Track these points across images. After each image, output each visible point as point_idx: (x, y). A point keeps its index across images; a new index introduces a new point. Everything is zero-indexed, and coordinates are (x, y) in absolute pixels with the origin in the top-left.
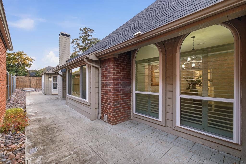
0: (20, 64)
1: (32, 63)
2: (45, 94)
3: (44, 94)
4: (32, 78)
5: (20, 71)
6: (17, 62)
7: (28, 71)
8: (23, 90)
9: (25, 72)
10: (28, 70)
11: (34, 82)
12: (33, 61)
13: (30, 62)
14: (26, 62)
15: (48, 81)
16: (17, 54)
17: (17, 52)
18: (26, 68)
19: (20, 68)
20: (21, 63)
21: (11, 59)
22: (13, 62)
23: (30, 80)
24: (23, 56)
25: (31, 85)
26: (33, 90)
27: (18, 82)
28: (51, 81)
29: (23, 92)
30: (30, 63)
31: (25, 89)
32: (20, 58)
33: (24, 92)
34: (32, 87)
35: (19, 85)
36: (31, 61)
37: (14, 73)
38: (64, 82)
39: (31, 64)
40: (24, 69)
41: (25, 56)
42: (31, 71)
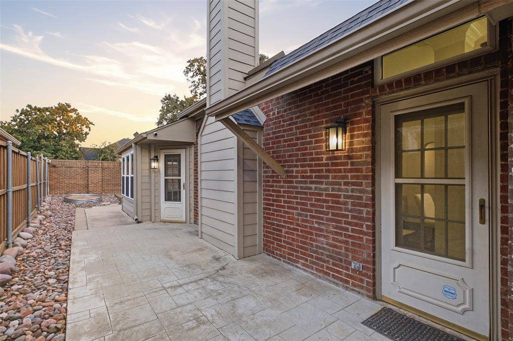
0: (64, 134)
1: (90, 130)
2: (139, 220)
3: (136, 219)
4: (90, 163)
5: (64, 149)
6: (56, 127)
7: (80, 149)
8: (67, 201)
9: (75, 152)
10: (80, 146)
11: (95, 177)
12: (90, 125)
13: (85, 130)
14: (76, 128)
15: (147, 172)
16: (56, 110)
17: (57, 106)
18: (77, 142)
19: (63, 143)
20: (65, 131)
21: (43, 122)
22: (48, 129)
23: (87, 170)
24: (70, 114)
25: (88, 184)
26: (95, 198)
27: (55, 175)
28: (159, 171)
29: (65, 206)
30: (84, 132)
31: (73, 196)
32: (63, 119)
33: (71, 207)
34: (90, 189)
35: (58, 185)
36: (86, 127)
37: (49, 154)
38: (247, 178)
39: (87, 134)
40: (73, 146)
41: (73, 115)
42: (88, 148)
